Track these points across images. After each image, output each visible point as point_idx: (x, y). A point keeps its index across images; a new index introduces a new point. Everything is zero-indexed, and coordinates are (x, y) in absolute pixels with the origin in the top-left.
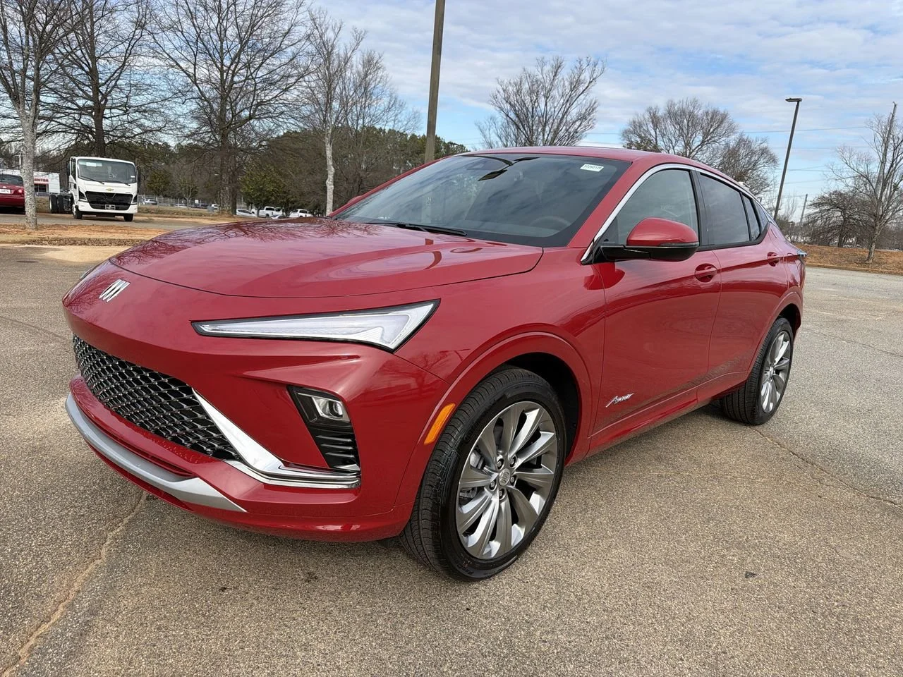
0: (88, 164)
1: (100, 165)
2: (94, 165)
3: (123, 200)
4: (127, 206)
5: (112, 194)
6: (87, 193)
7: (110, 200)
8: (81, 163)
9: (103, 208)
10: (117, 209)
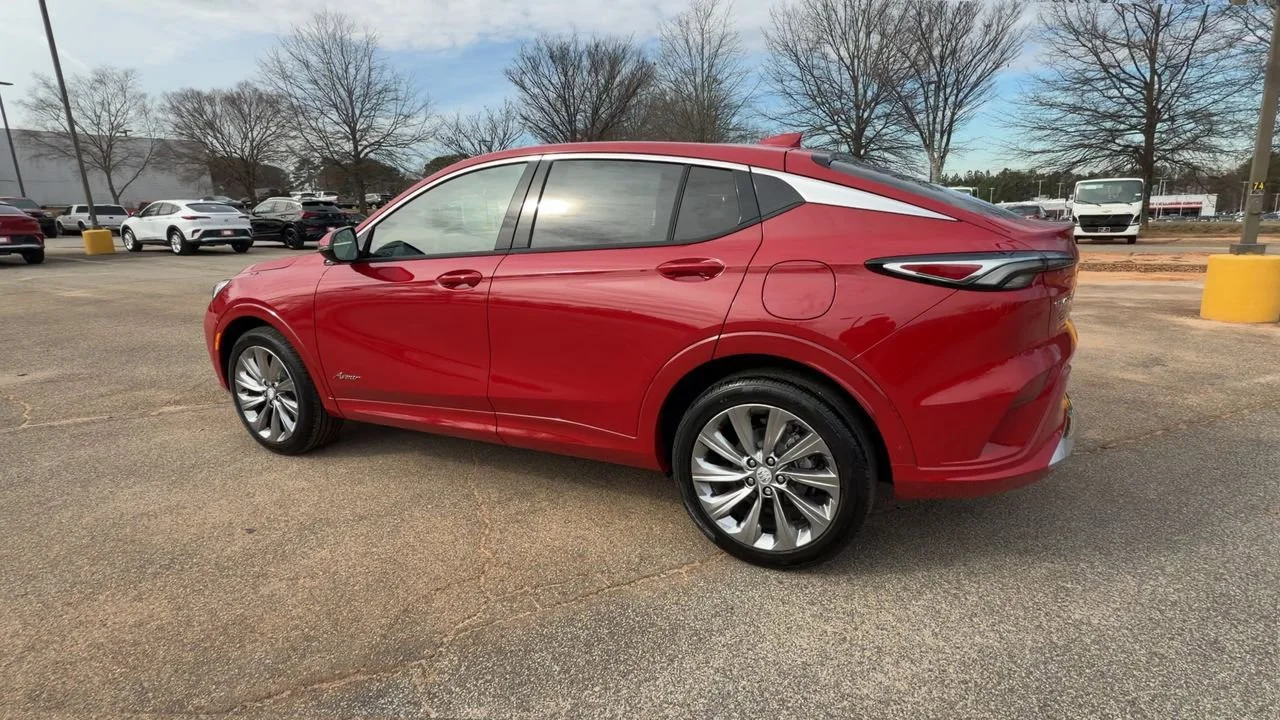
0: (1088, 187)
1: (1101, 186)
2: (1094, 187)
3: (1121, 221)
4: (1125, 226)
5: (1109, 216)
6: (1081, 217)
7: (1105, 222)
8: (1082, 187)
9: (1096, 231)
10: (1111, 231)
